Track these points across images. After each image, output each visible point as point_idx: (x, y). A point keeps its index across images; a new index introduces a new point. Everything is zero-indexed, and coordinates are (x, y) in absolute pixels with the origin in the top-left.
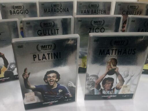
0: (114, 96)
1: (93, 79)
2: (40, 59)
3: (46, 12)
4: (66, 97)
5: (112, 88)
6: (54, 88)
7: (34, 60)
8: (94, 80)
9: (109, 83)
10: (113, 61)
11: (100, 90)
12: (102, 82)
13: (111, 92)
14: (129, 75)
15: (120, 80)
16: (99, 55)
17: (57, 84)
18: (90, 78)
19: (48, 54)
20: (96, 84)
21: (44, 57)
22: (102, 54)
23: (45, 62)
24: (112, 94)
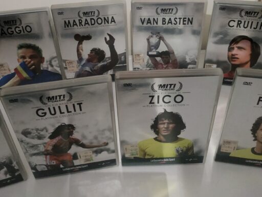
3: (68, 26)
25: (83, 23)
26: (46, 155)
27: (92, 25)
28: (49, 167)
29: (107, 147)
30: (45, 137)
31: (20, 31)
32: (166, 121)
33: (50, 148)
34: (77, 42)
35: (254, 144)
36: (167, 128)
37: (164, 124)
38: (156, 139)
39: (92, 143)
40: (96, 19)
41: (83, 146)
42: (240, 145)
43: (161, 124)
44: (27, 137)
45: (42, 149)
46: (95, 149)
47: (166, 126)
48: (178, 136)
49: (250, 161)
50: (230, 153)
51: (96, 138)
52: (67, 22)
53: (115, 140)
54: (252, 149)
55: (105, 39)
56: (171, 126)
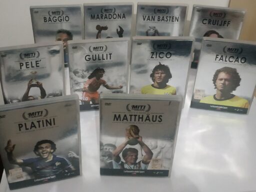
0: (141, 172)
1: (109, 149)
2: (27, 128)
4: (66, 171)
5: (137, 162)
6: (48, 161)
7: (20, 130)
8: (111, 151)
9: (132, 156)
10: (133, 128)
11: (120, 163)
12: (121, 153)
13: (137, 167)
14: (158, 146)
15: (146, 152)
16: (114, 120)
17: (52, 156)
18: (105, 147)
19: (39, 122)
20: (114, 155)
21: (33, 125)
22: (117, 120)
23: (34, 131)
24: (137, 168)
26: (84, 91)
27: (110, 18)
30: (86, 77)
31: (61, 20)
32: (160, 72)
33: (87, 86)
34: (98, 31)
35: (215, 92)
36: (160, 77)
37: (158, 73)
38: (153, 85)
39: (113, 85)
41: (107, 87)
42: (207, 93)
43: (157, 73)
45: (82, 86)
47: (159, 75)
48: (167, 84)
49: (213, 107)
50: (200, 100)
51: (116, 81)
53: (126, 85)
54: (214, 96)
55: (117, 30)
56: (163, 75)
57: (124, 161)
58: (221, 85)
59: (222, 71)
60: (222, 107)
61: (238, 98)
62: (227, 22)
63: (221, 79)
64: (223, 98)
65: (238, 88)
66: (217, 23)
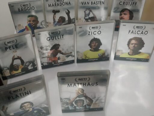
1: (66, 101)
5: (84, 105)
6: (29, 111)
10: (80, 90)
11: (74, 106)
12: (74, 102)
13: (84, 108)
14: (96, 97)
15: (89, 100)
17: (32, 109)
18: (63, 100)
20: (70, 103)
25: (57, 5)
26: (48, 58)
27: (60, 5)
28: (48, 64)
29: (71, 54)
30: (48, 50)
31: (30, 9)
32: (95, 42)
33: (50, 55)
34: (54, 14)
35: (129, 51)
36: (95, 45)
37: (94, 43)
38: (90, 50)
40: (62, 3)
41: (62, 53)
42: (124, 51)
43: (93, 43)
44: (42, 49)
45: (47, 55)
46: (67, 55)
47: (94, 44)
48: (99, 48)
49: (128, 59)
51: (67, 50)
52: (50, 5)
53: (74, 51)
54: (129, 53)
55: (66, 12)
56: (96, 44)
57: (76, 106)
58: (132, 47)
59: (133, 39)
60: (133, 59)
61: (143, 54)
62: (135, 3)
63: (133, 44)
64: (134, 54)
65: (143, 48)
66: (128, 4)
